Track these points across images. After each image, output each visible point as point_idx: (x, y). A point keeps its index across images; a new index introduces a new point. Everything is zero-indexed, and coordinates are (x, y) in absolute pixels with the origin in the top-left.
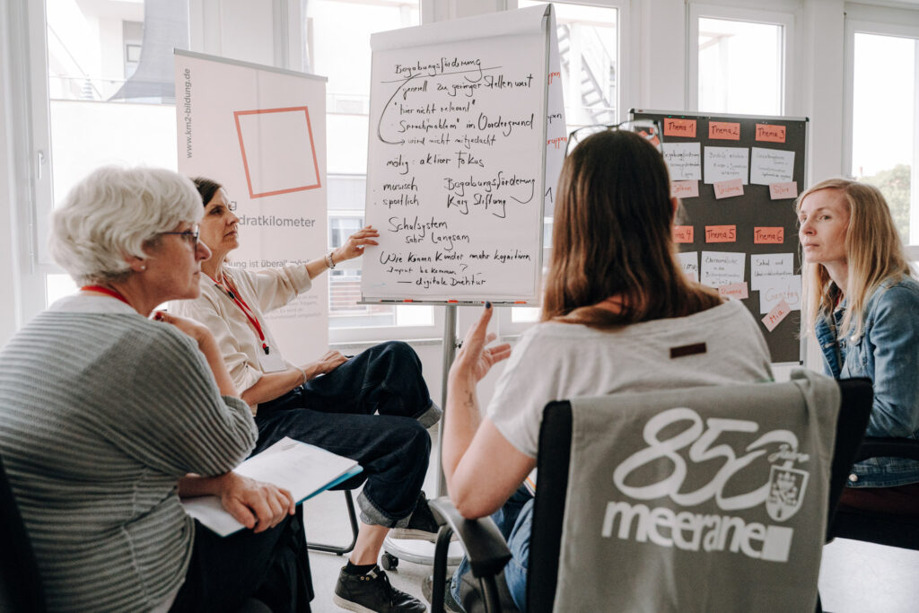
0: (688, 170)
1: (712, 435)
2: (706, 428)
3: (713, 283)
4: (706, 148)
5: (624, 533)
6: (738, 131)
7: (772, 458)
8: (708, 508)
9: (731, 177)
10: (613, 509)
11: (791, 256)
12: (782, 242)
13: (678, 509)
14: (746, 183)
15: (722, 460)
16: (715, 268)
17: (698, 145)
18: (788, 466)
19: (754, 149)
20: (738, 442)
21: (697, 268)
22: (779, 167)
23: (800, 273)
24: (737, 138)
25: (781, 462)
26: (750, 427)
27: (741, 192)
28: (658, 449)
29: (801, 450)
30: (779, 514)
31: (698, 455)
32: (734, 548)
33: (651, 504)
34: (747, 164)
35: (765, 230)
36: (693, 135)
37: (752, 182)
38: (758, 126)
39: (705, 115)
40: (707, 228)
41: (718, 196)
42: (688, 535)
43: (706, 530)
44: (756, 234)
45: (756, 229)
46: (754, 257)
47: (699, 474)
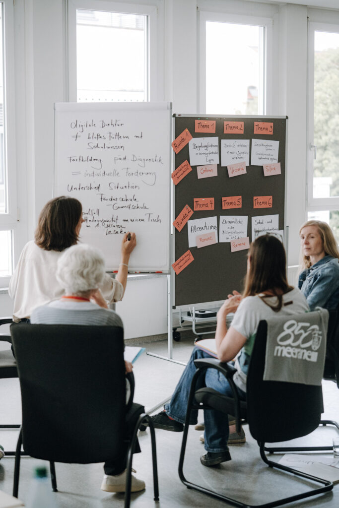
0: (211, 157)
1: (299, 327)
2: (298, 325)
3: (227, 238)
4: (222, 140)
5: (279, 355)
6: (243, 128)
7: (313, 333)
8: (298, 347)
9: (238, 161)
10: (277, 348)
11: (277, 216)
12: (271, 207)
13: (292, 347)
14: (248, 165)
15: (301, 334)
16: (229, 228)
17: (217, 138)
18: (316, 335)
19: (253, 140)
20: (305, 329)
21: (216, 228)
22: (268, 152)
23: (283, 229)
24: (242, 132)
25: (315, 334)
26: (307, 324)
27: (245, 172)
28: (287, 332)
29: (320, 330)
30: (315, 348)
31: (297, 333)
32: (304, 358)
33: (286, 346)
34: (248, 152)
35: (260, 199)
36: (214, 132)
37: (252, 164)
38: (256, 123)
39: (221, 117)
40: (223, 199)
41: (231, 175)
42: (294, 354)
43: (298, 353)
44: (254, 202)
45: (255, 198)
46: (253, 219)
47: (297, 338)
